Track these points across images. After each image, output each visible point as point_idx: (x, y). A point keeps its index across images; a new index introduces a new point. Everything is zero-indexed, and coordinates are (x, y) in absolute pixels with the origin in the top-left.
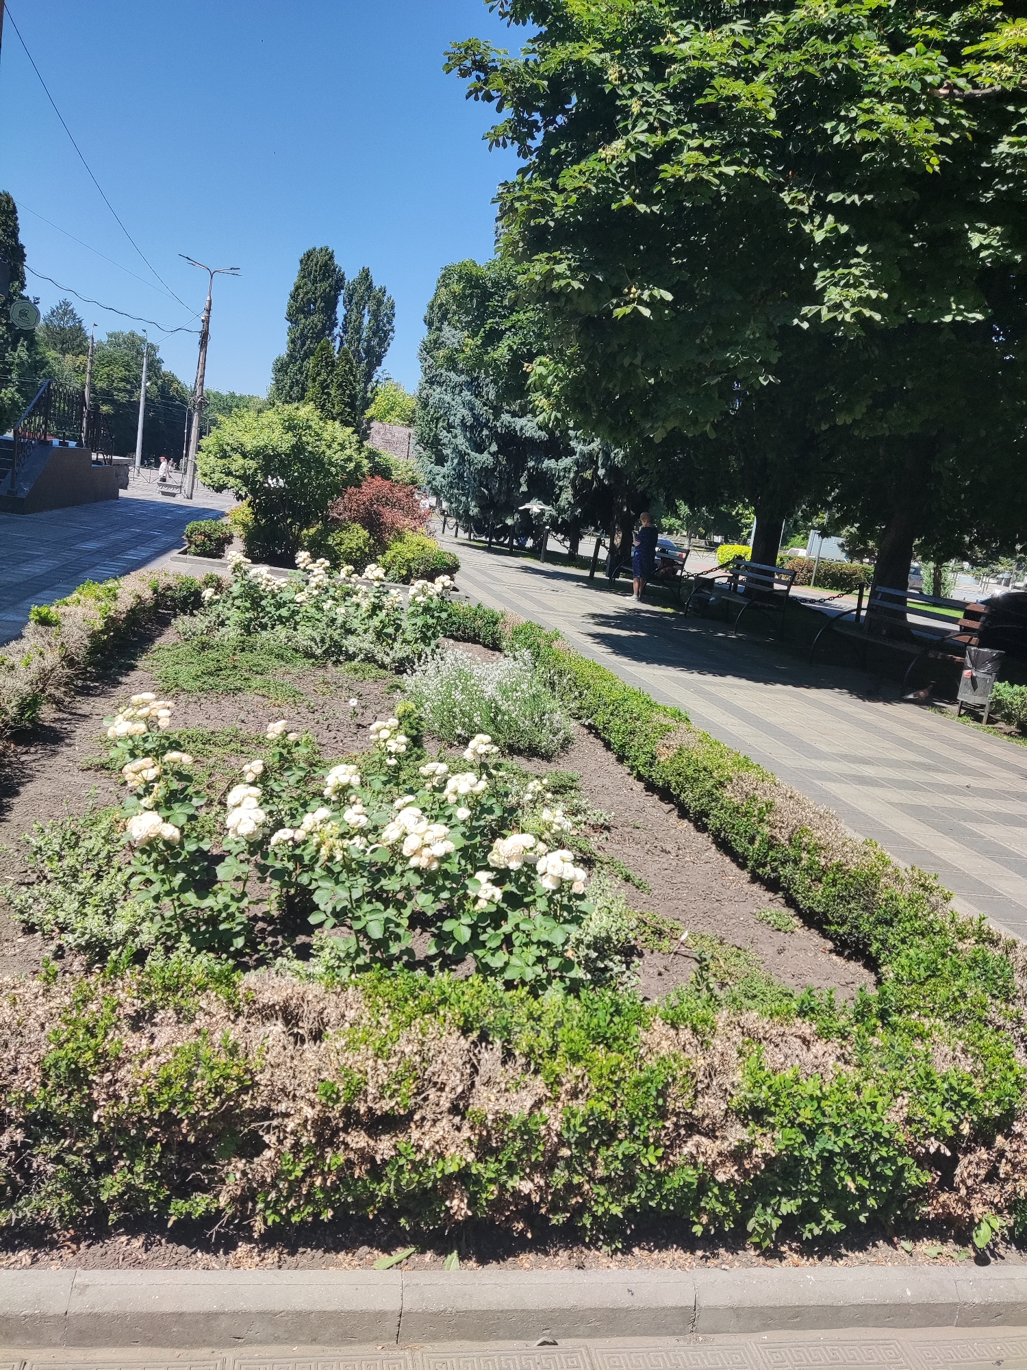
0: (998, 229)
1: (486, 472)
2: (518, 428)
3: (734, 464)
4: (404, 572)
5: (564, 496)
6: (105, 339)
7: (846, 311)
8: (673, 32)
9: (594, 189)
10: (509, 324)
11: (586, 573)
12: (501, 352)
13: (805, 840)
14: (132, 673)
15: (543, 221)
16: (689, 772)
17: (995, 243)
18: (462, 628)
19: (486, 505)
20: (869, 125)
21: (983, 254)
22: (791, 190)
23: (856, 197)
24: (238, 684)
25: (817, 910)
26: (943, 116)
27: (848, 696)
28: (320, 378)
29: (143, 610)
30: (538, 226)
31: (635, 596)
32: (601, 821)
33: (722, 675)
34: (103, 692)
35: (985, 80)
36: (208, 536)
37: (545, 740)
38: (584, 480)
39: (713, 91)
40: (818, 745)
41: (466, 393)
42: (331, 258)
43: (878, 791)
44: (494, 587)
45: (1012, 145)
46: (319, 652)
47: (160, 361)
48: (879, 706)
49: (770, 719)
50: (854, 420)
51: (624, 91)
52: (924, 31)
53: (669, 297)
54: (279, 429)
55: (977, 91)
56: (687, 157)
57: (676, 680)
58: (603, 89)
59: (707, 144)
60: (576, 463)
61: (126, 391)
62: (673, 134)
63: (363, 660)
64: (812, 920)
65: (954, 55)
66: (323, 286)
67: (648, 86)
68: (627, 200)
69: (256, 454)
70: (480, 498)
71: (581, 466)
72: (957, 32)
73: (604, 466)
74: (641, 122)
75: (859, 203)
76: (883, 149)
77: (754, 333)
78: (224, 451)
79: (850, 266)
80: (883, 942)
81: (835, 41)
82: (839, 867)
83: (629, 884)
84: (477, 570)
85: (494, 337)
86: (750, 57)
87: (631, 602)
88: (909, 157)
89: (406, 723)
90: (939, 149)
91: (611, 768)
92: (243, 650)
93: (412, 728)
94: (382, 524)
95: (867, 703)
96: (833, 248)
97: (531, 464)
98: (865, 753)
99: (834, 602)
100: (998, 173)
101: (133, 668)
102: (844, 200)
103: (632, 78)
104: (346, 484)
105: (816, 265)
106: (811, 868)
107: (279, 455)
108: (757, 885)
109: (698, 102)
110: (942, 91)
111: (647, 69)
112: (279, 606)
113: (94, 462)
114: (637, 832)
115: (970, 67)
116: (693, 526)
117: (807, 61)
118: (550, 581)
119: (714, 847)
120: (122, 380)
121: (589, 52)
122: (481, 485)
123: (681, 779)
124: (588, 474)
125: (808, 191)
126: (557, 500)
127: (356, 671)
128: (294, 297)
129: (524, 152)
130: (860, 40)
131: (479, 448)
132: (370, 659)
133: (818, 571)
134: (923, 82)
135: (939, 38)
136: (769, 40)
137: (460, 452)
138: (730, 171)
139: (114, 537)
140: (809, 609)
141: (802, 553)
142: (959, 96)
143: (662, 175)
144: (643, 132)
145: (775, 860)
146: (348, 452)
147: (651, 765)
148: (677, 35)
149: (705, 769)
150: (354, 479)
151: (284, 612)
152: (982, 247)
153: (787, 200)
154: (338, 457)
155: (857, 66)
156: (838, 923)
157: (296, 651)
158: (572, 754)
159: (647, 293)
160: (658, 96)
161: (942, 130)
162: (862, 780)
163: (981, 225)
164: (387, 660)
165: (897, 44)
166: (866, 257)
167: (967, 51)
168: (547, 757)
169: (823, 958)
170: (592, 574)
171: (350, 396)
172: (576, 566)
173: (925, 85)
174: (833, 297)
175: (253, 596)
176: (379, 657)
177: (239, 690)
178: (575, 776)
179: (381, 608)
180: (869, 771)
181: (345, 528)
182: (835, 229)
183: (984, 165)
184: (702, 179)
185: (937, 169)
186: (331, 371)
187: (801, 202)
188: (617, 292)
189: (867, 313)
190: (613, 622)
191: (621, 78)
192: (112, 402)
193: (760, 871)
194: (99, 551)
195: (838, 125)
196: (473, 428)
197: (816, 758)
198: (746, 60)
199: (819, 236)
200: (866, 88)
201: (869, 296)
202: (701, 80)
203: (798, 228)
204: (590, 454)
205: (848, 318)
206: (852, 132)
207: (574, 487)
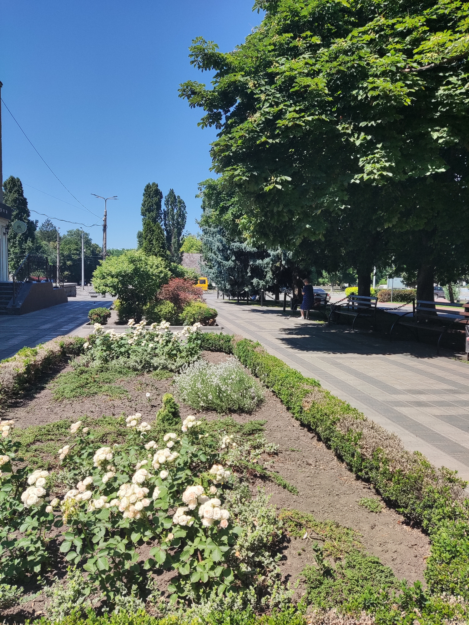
0: (445, 129)
1: (231, 269)
2: (243, 248)
3: (343, 252)
4: (192, 320)
5: (268, 275)
6: (66, 234)
7: (375, 174)
8: (277, 62)
9: (247, 135)
10: (230, 203)
11: (282, 309)
12: (228, 216)
13: (380, 455)
14: (42, 392)
15: (227, 153)
16: (318, 416)
17: (445, 135)
18: (214, 345)
19: (233, 283)
20: (374, 89)
21: (440, 141)
22: (342, 124)
23: (373, 123)
24: (95, 390)
25: (392, 498)
26: (409, 80)
27: (409, 356)
28: (148, 238)
29: (55, 357)
30: (225, 156)
31: (302, 316)
32: (272, 450)
33: (345, 353)
34: (24, 404)
35: (425, 61)
36: (99, 315)
37: (248, 403)
38: (276, 267)
39: (297, 84)
40: (395, 386)
41: (218, 235)
42: (157, 187)
43: (428, 410)
44: (237, 321)
45: (445, 90)
46: (140, 367)
47: (91, 239)
48: (426, 359)
49: (370, 374)
50: (393, 225)
51: (257, 91)
52: (394, 45)
53: (289, 179)
54: (126, 264)
55: (423, 68)
56: (288, 115)
57: (323, 359)
58: (247, 92)
59: (297, 108)
60: (272, 260)
61: (77, 254)
62: (281, 106)
63: (162, 369)
64: (391, 504)
65: (409, 54)
66: (156, 199)
67: (268, 87)
68: (263, 139)
69: (118, 275)
70: (230, 281)
71: (274, 261)
72: (410, 44)
73: (284, 259)
74: (266, 103)
75: (375, 125)
76: (382, 98)
77: (334, 189)
78: (104, 276)
79: (375, 154)
80: (429, 520)
81: (351, 55)
82: (400, 472)
83: (286, 490)
84: (230, 314)
85: (224, 210)
86: (313, 67)
87: (301, 320)
88: (395, 100)
89: (168, 406)
90: (409, 94)
91: (283, 414)
92: (102, 371)
93: (172, 408)
94: (180, 299)
95: (420, 359)
96: (365, 147)
97: (251, 263)
98: (420, 388)
99: (402, 308)
100: (441, 103)
101: (43, 388)
102: (367, 124)
103: (260, 85)
104: (161, 283)
105: (358, 156)
106: (385, 473)
107: (128, 274)
108: (360, 481)
109: (291, 90)
110: (406, 70)
111: (266, 80)
112: (120, 346)
113: (54, 287)
114: (293, 453)
115: (416, 57)
116: (333, 281)
117: (340, 65)
118: (265, 315)
119: (336, 458)
120: (75, 250)
121: (239, 77)
122: (230, 275)
123: (315, 420)
124: (278, 264)
125: (350, 124)
126: (265, 278)
127: (157, 375)
128: (143, 205)
129: (219, 126)
130: (362, 53)
131: (227, 259)
132: (165, 368)
133: (393, 294)
134: (396, 66)
135: (401, 48)
136: (322, 60)
137: (218, 262)
138: (310, 118)
139: (59, 321)
140: (390, 313)
141: (385, 287)
142: (415, 71)
143: (278, 125)
144: (267, 107)
145: (366, 468)
146: (160, 269)
147: (301, 412)
148: (278, 63)
149: (326, 414)
150: (165, 281)
151: (123, 350)
152: (439, 138)
153: (340, 129)
154: (156, 272)
155: (363, 63)
156: (404, 507)
157: (129, 368)
158: (263, 409)
159: (279, 178)
160: (273, 91)
161: (409, 86)
162: (420, 404)
163: (437, 128)
164: (173, 367)
165: (382, 53)
166: (381, 149)
167: (415, 51)
168: (250, 412)
169: (398, 528)
170: (284, 309)
171: (162, 244)
172: (278, 306)
173: (398, 68)
174: (368, 168)
175: (107, 344)
176: (169, 366)
177: (96, 393)
178: (262, 422)
179: (170, 341)
180: (423, 398)
181: (162, 304)
182: (365, 138)
183: (433, 101)
184: (296, 124)
185: (410, 103)
186: (153, 234)
187: (347, 128)
188: (267, 181)
189: (385, 173)
190: (294, 332)
191: (255, 85)
192: (71, 259)
193: (360, 473)
194: (49, 329)
195: (359, 92)
196: (223, 250)
197: (394, 394)
198: (312, 69)
199: (358, 143)
200: (370, 73)
201: (385, 166)
202: (292, 79)
203: (347, 140)
204: (278, 255)
205: (376, 177)
206: (366, 93)
207: (272, 270)
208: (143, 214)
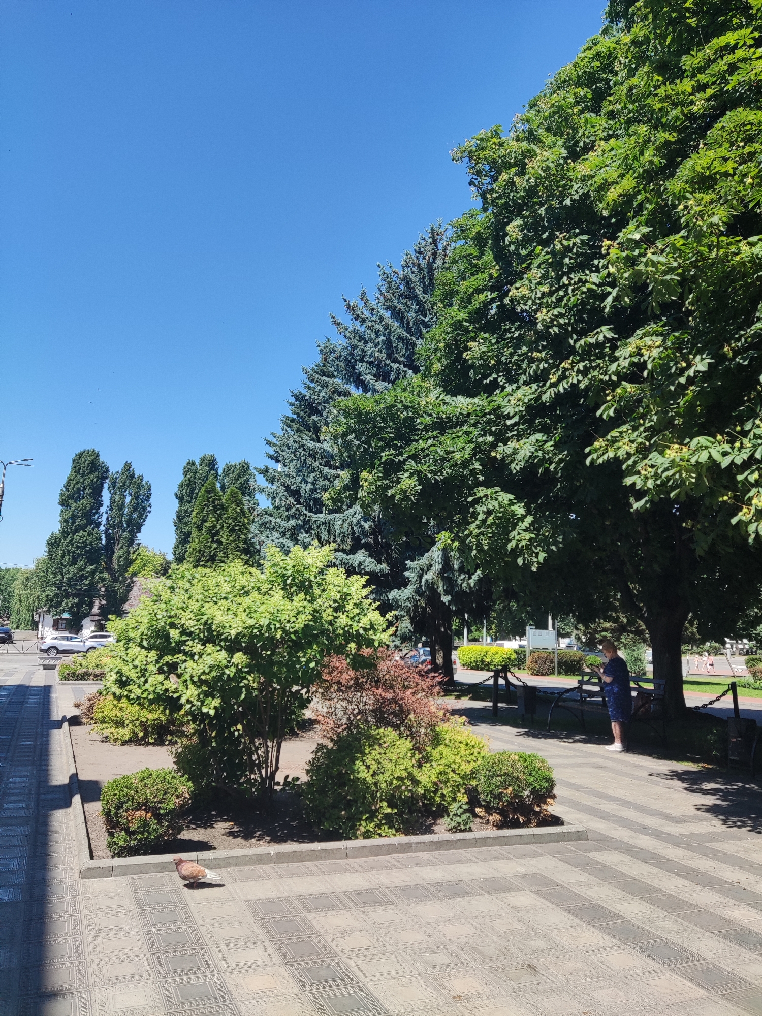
42: (97, 456)
66: (91, 478)
128: (66, 487)
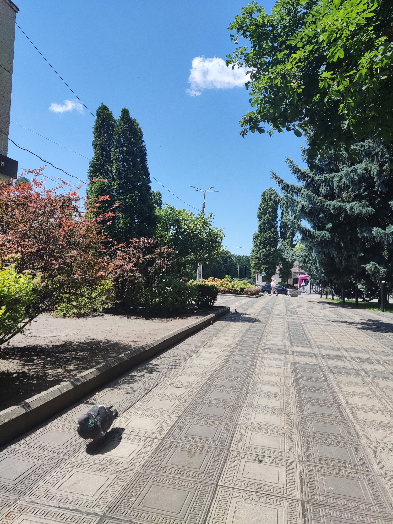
42: (273, 191)
66: (271, 203)
128: (260, 209)
208: (259, 217)
